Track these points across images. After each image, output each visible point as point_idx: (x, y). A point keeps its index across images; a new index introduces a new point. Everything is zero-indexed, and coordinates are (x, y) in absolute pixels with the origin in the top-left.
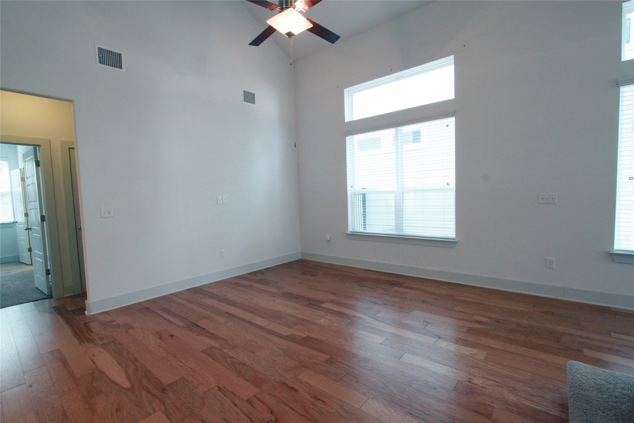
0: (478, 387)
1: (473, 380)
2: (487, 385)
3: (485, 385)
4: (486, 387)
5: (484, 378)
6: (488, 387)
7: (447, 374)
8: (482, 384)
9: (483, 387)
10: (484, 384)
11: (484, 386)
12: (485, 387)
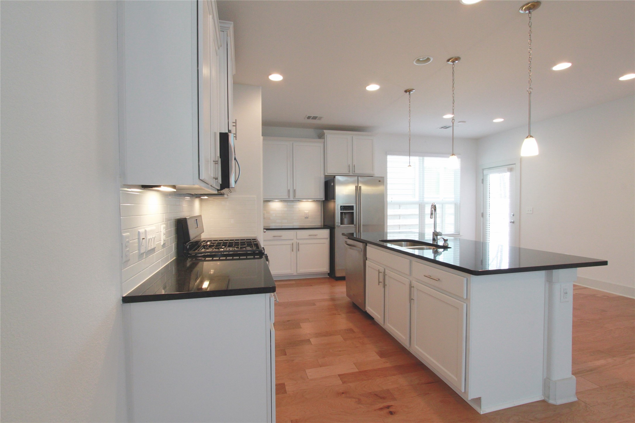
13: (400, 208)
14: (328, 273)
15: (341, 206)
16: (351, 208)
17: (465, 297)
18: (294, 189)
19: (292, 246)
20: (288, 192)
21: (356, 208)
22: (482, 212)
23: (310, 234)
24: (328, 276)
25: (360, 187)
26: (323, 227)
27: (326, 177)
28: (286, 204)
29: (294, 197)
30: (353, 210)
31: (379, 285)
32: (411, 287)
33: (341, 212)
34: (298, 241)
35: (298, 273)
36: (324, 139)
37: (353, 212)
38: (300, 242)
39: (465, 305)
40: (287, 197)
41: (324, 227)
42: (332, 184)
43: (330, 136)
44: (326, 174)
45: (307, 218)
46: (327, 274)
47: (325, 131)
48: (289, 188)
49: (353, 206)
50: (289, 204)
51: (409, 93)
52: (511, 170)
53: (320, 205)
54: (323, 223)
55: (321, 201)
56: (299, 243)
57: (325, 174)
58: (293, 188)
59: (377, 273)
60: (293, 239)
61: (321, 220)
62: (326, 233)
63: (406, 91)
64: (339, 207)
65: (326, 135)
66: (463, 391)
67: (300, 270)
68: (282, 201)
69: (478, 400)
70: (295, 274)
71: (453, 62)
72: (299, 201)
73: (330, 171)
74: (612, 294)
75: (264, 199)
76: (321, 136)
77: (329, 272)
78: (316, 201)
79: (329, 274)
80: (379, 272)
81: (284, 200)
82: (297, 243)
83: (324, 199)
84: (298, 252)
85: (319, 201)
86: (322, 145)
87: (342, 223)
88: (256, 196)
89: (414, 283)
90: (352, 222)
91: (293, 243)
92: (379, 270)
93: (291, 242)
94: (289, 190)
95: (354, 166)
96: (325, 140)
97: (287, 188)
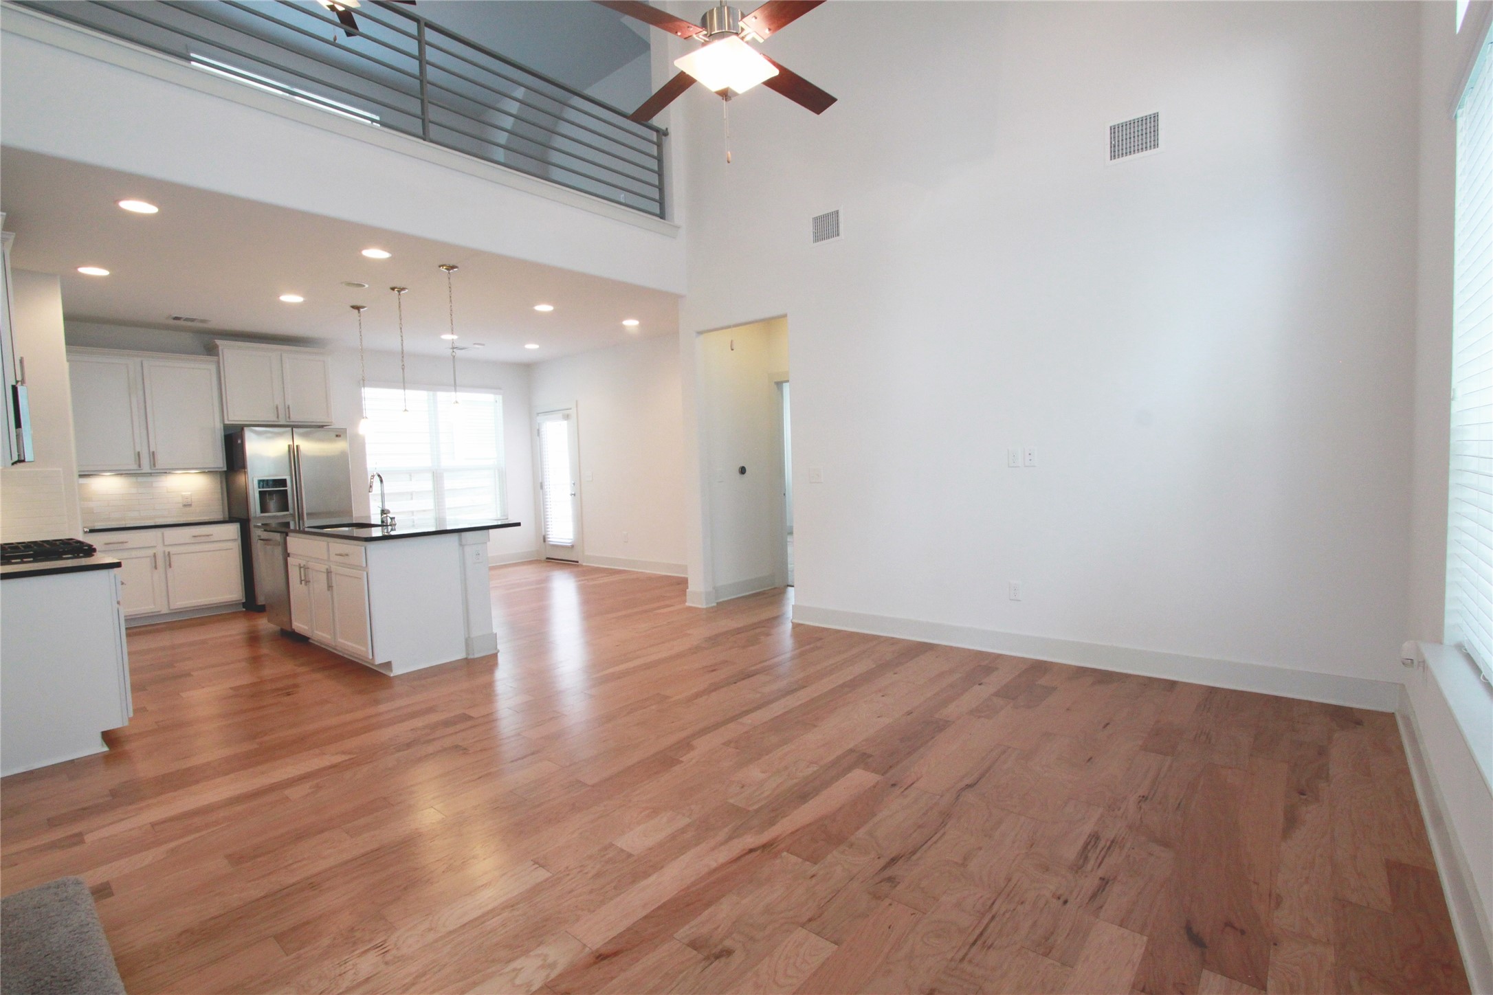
0: (353, 954)
1: (377, 954)
2: (344, 973)
3: (347, 969)
4: (343, 967)
5: (367, 980)
6: (338, 972)
7: (431, 918)
8: (355, 965)
9: (345, 963)
10: (351, 967)
11: (345, 965)
12: (341, 966)
13: (411, 480)
14: (243, 603)
15: (260, 481)
16: (282, 482)
17: (364, 565)
18: (151, 450)
19: (153, 559)
20: (137, 457)
21: (292, 485)
22: (540, 481)
23: (194, 535)
24: (244, 609)
25: (297, 446)
26: (227, 519)
27: (226, 427)
28: (133, 479)
29: (152, 466)
30: (286, 486)
31: (301, 583)
32: (329, 572)
33: (260, 492)
34: (167, 549)
35: (171, 608)
36: (217, 355)
37: (286, 490)
38: (173, 550)
39: (365, 573)
40: (135, 467)
41: (230, 520)
42: (239, 442)
43: (230, 352)
44: (227, 422)
45: (187, 506)
46: (242, 606)
47: (218, 342)
48: (138, 449)
49: (285, 480)
50: (140, 479)
51: (359, 310)
52: (567, 417)
53: (219, 483)
54: (227, 513)
55: (220, 472)
56: (169, 553)
57: (223, 421)
58: (149, 450)
59: (298, 569)
60: (155, 547)
61: (223, 509)
62: (233, 530)
63: (353, 307)
64: (256, 483)
65: (220, 348)
66: (371, 657)
67: (178, 603)
68: (121, 474)
69: (388, 665)
70: (165, 611)
71: (399, 291)
72: (166, 472)
73: (234, 418)
74: (655, 574)
75: (79, 471)
76: (211, 350)
77: (244, 601)
78: (209, 472)
79: (244, 605)
80: (300, 568)
81: (127, 472)
82: (167, 554)
83: (225, 469)
84: (169, 571)
85: (217, 471)
86: (213, 368)
87: (264, 508)
88: (61, 469)
89: (334, 568)
90: (284, 507)
91: (155, 554)
92: (300, 564)
93: (150, 552)
94: (139, 453)
95: (289, 408)
96: (219, 358)
97: (135, 449)
